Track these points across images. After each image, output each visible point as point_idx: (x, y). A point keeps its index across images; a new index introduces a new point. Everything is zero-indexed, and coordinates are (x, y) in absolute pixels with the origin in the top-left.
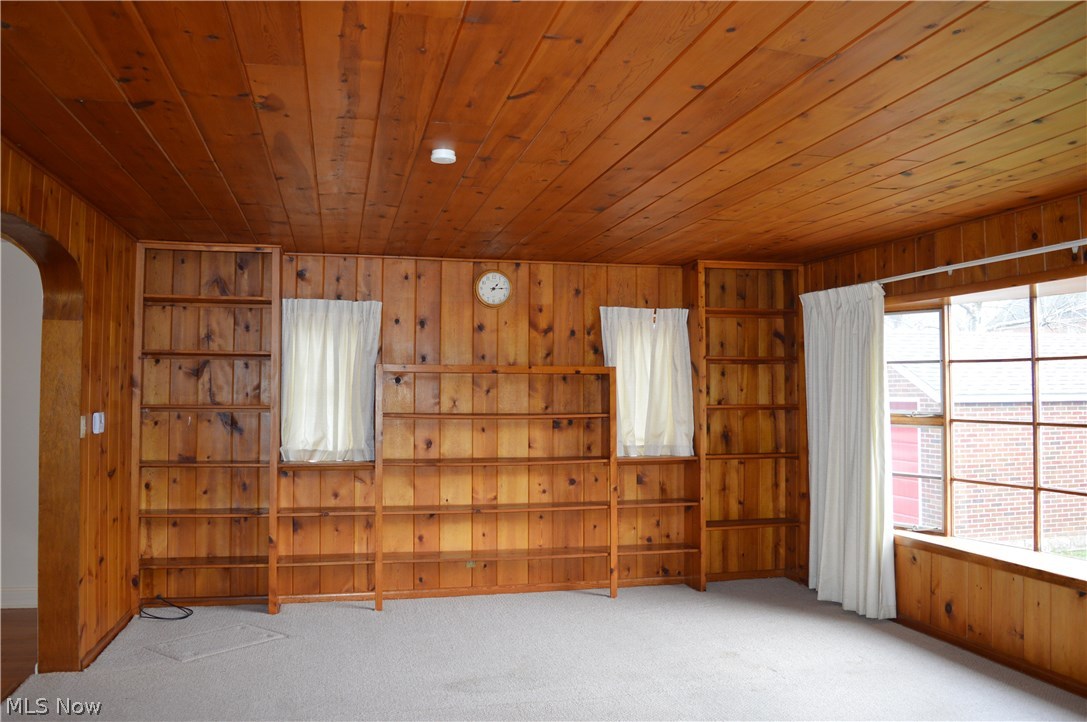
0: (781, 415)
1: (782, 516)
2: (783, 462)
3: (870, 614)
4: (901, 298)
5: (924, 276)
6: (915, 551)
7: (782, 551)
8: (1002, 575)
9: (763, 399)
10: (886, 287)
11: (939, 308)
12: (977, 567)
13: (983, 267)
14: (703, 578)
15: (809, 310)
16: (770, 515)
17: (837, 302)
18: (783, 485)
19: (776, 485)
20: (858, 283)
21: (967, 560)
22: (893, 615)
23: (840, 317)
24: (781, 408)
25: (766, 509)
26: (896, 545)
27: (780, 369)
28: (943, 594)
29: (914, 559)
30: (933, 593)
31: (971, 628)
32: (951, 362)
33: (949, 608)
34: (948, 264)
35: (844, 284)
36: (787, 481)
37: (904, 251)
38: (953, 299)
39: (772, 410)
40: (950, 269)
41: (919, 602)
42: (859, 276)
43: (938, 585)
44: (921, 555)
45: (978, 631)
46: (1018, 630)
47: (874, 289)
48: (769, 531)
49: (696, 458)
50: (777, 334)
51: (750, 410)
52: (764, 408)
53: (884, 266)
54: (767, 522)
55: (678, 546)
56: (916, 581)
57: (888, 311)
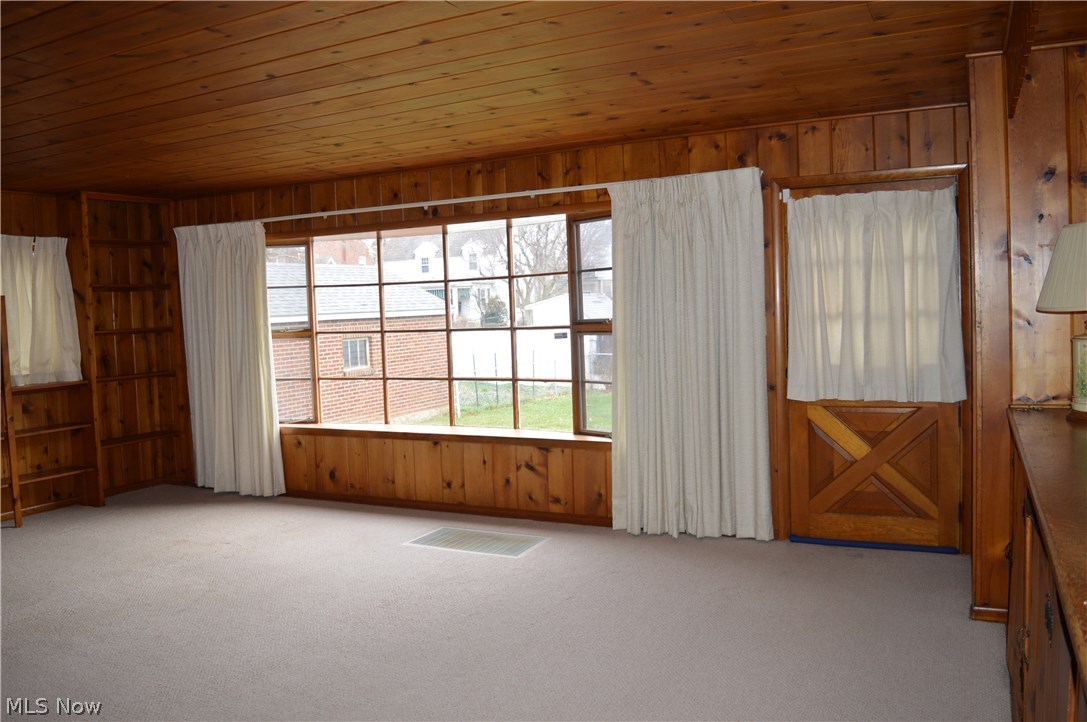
0: (152, 337)
1: (158, 429)
2: (155, 380)
3: (268, 493)
4: (279, 235)
5: (300, 219)
6: (300, 437)
7: (160, 461)
8: (375, 442)
9: (135, 323)
10: (266, 225)
11: (308, 245)
12: (355, 439)
13: (353, 215)
14: (102, 493)
15: (184, 242)
16: (148, 430)
17: (217, 236)
18: (156, 401)
19: (151, 402)
20: (235, 221)
21: (346, 436)
22: (284, 491)
23: (220, 249)
24: (151, 331)
25: (143, 423)
26: (282, 434)
27: (149, 296)
28: (327, 464)
29: (299, 443)
30: (317, 466)
31: (352, 486)
32: (315, 287)
33: (332, 475)
34: (323, 210)
35: (221, 221)
36: (160, 397)
37: (282, 197)
38: (315, 238)
39: (143, 333)
40: (325, 215)
41: (305, 476)
42: (236, 214)
43: (321, 461)
44: (304, 439)
45: (358, 486)
46: (390, 478)
47: (257, 227)
48: (148, 444)
49: (87, 382)
50: (145, 263)
51: (124, 334)
52: (137, 332)
53: (262, 207)
54: (146, 436)
55: (67, 469)
56: (303, 460)
57: (269, 245)
